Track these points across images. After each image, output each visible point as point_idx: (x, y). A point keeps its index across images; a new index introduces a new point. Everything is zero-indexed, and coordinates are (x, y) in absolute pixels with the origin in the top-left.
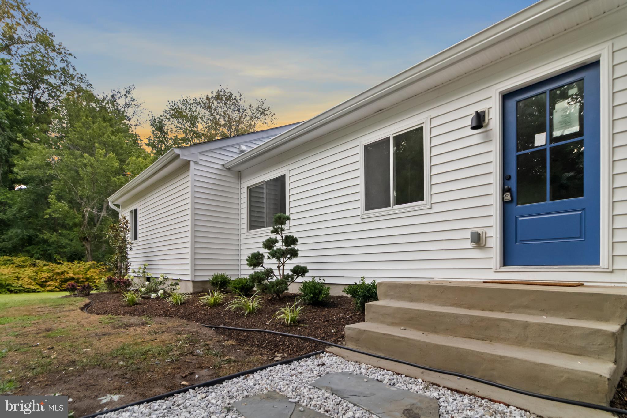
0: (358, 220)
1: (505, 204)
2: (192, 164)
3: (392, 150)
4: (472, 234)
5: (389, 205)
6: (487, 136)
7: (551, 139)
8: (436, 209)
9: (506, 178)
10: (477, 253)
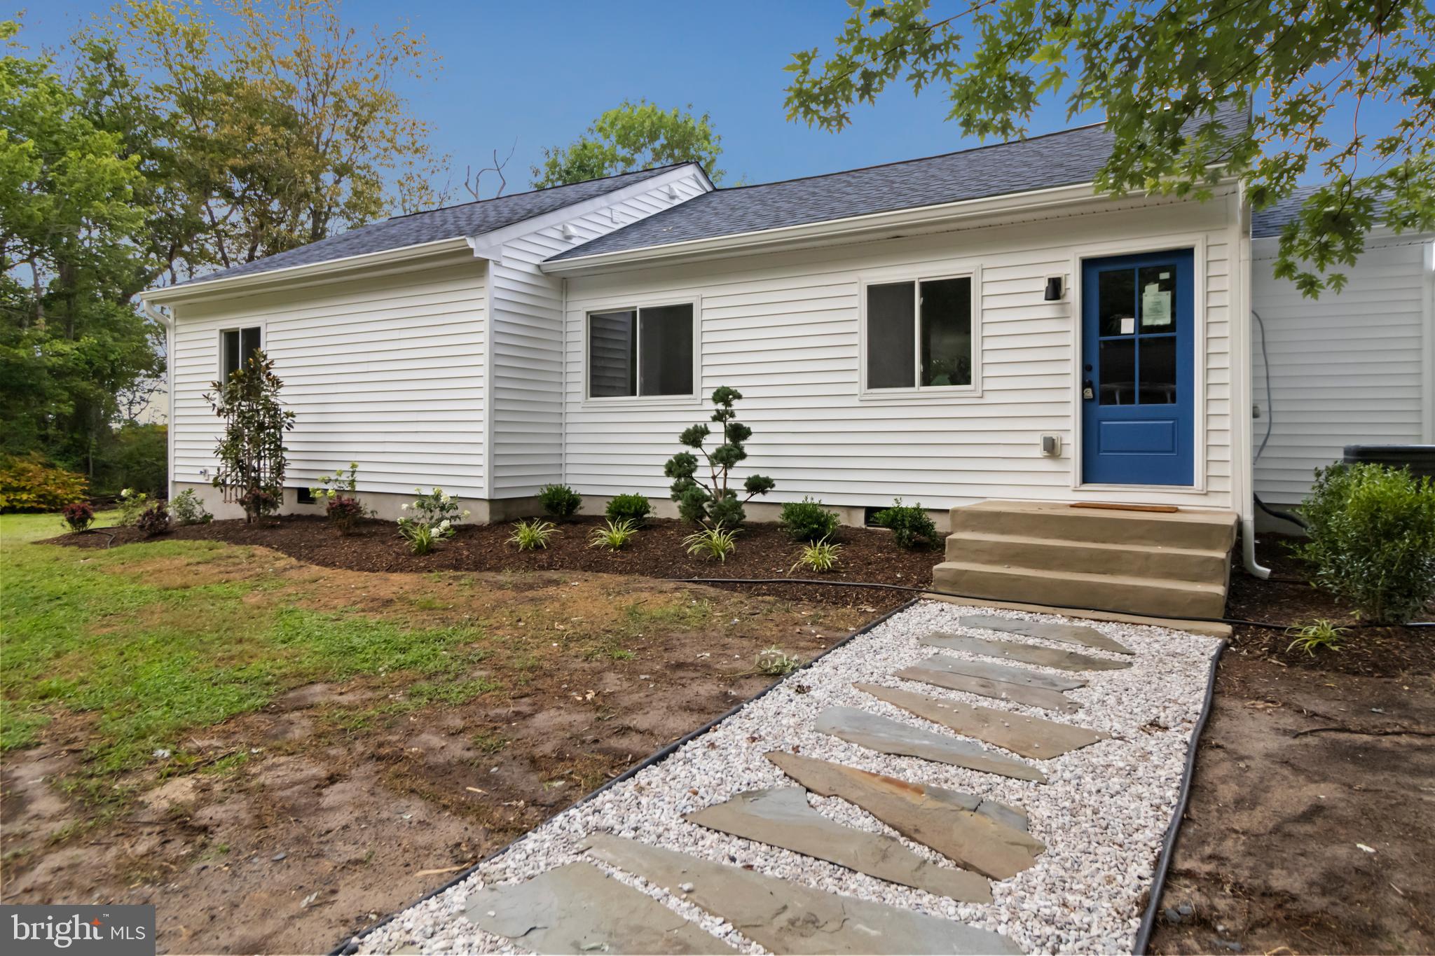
0: (855, 402)
1: (1085, 402)
2: (491, 264)
3: (918, 301)
4: (1045, 439)
5: (912, 385)
6: (1063, 311)
7: (1140, 328)
8: (989, 398)
9: (1086, 368)
10: (1049, 465)
